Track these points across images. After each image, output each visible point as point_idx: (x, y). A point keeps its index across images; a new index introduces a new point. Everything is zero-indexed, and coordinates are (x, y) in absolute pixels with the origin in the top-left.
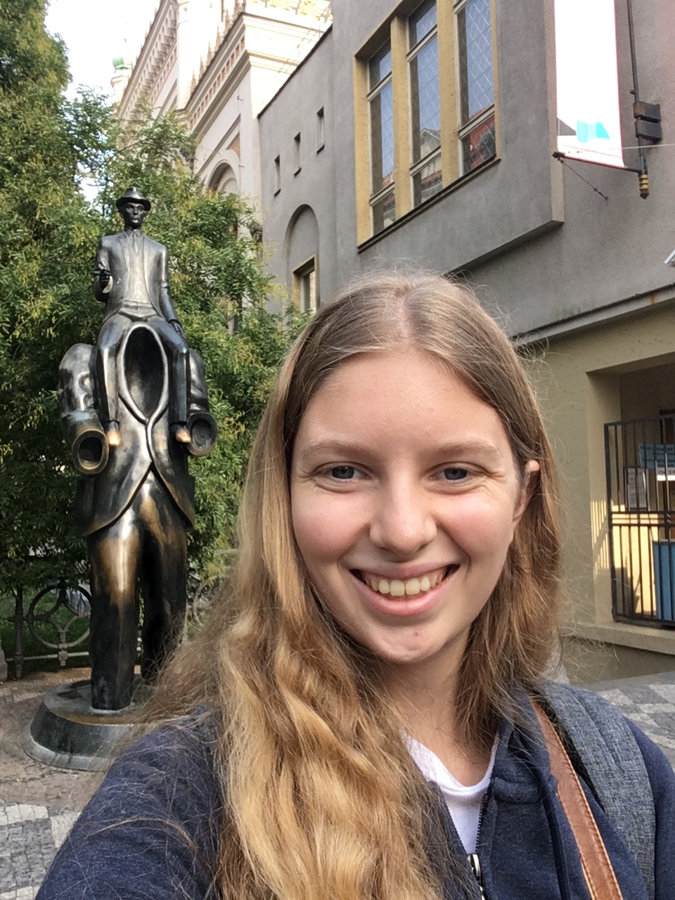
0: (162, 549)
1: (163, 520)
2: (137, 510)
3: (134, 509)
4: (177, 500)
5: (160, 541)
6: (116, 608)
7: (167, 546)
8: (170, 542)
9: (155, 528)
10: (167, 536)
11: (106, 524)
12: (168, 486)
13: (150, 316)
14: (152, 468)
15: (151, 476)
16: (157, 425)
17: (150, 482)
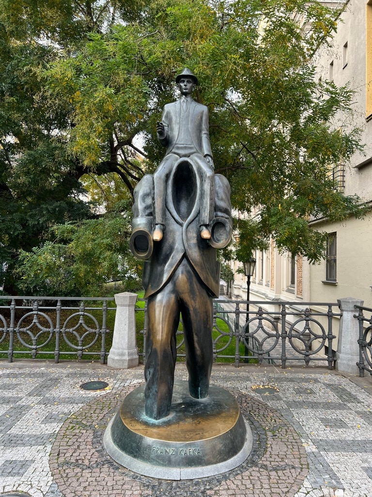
0: (192, 312)
1: (192, 291)
2: (175, 285)
3: (172, 283)
4: (202, 278)
5: (190, 306)
6: (156, 351)
7: (195, 309)
8: (197, 307)
9: (187, 298)
10: (195, 303)
11: (153, 292)
12: (196, 268)
13: (192, 153)
14: (185, 256)
15: (185, 262)
16: (189, 227)
17: (184, 265)
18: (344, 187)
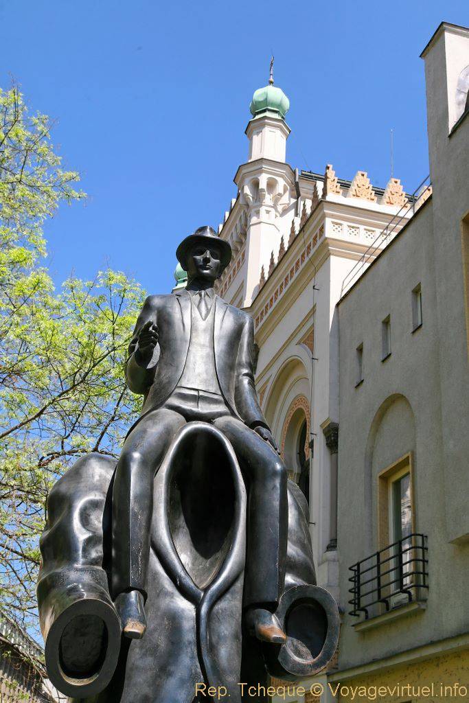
13: (219, 414)
16: (216, 608)
18: (427, 587)
